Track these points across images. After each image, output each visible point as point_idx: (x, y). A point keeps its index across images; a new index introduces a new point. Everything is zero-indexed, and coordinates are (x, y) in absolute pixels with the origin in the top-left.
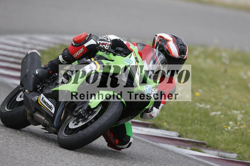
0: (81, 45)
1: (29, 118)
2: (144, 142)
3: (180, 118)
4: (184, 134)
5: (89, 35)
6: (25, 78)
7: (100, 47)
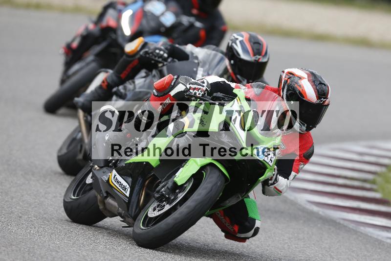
5: (175, 77)
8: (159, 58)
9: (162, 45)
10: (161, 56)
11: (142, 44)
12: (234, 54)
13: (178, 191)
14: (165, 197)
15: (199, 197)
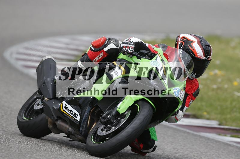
0: (100, 50)
1: (50, 126)
2: (185, 132)
3: (219, 108)
4: (224, 122)
5: (107, 39)
6: (44, 86)
7: (123, 50)
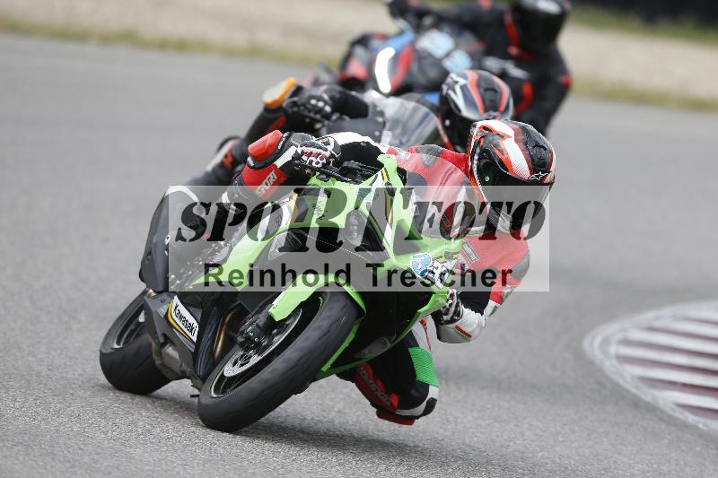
0: (267, 165)
1: (157, 362)
6: (148, 260)
8: (316, 113)
9: (325, 92)
10: (320, 111)
11: (293, 89)
12: (450, 109)
13: (275, 331)
14: (253, 342)
15: (306, 344)
